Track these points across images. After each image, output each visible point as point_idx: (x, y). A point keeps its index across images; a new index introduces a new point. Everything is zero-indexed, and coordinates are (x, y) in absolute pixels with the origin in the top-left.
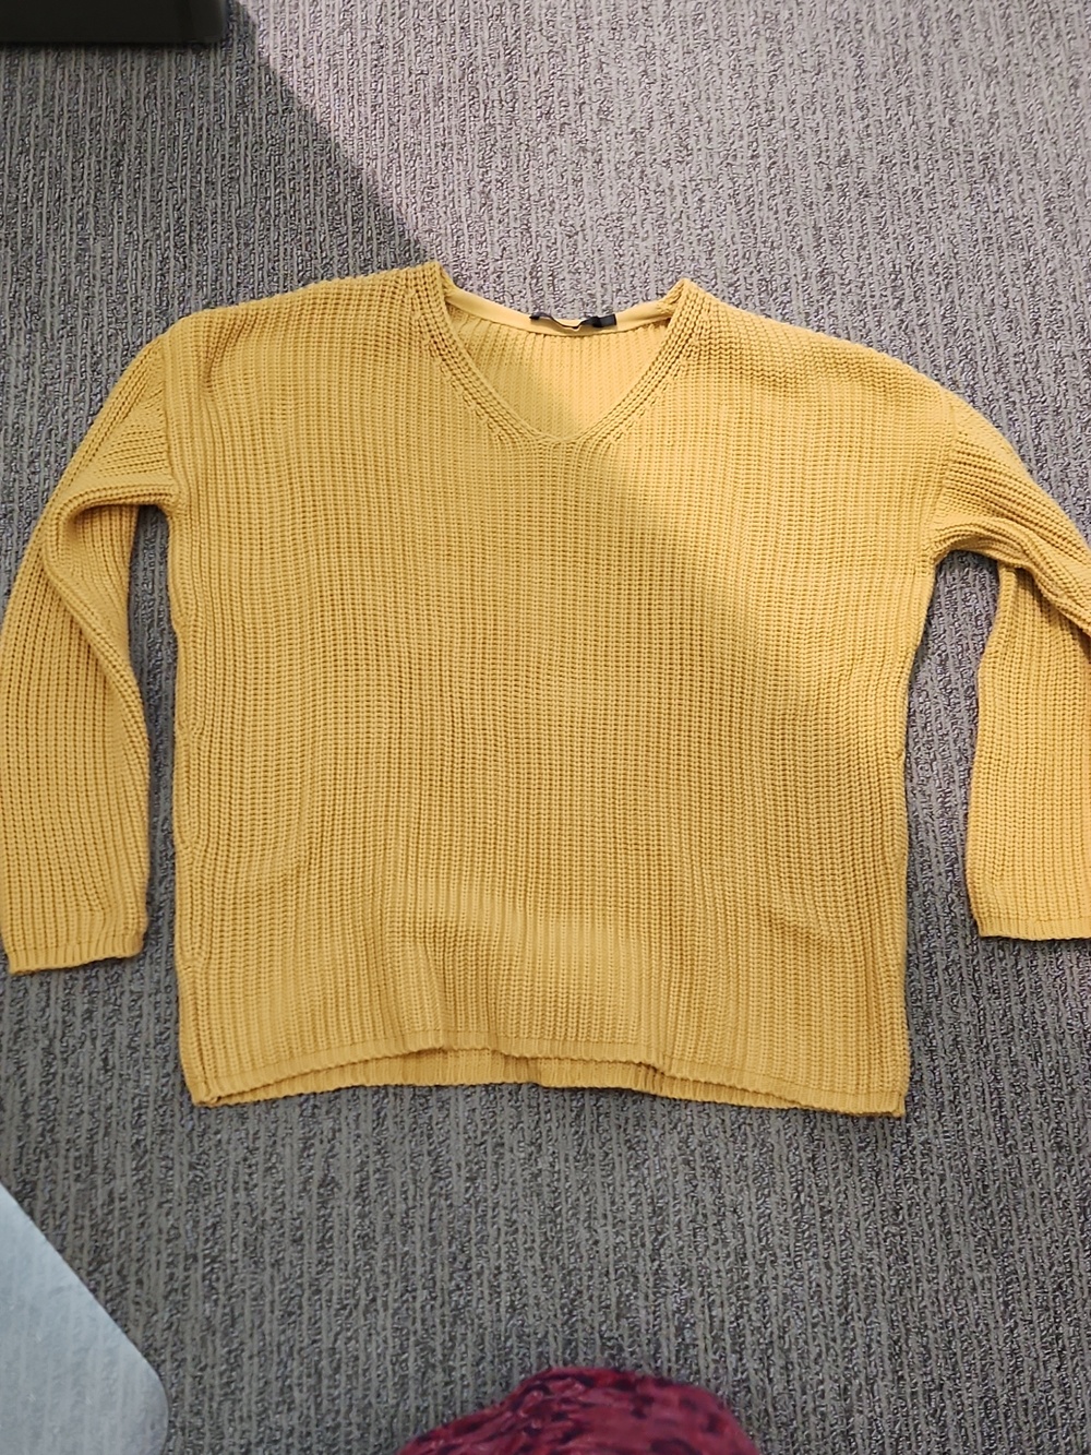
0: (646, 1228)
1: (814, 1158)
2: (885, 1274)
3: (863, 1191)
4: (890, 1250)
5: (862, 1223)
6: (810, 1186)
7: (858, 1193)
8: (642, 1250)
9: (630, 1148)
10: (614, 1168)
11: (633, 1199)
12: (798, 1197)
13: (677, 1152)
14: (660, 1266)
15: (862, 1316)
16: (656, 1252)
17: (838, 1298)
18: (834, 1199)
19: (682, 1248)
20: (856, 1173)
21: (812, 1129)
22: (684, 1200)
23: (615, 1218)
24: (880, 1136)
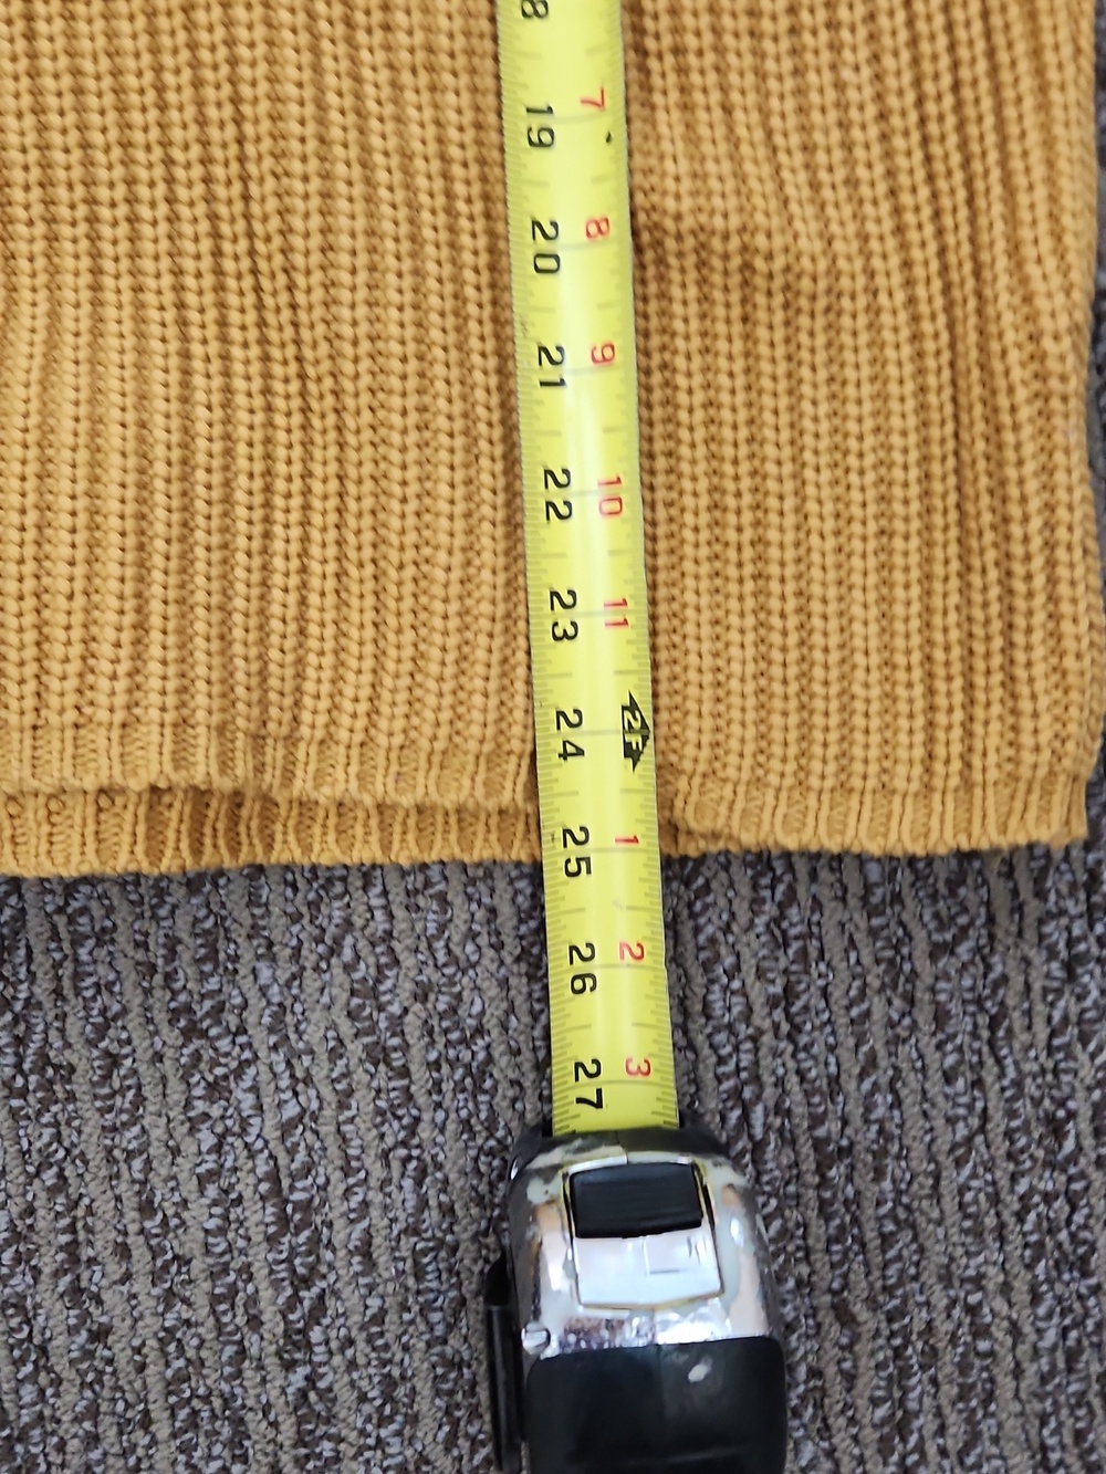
0: (260, 1272)
1: (789, 993)
2: (1023, 1315)
3: (949, 1078)
4: (1040, 1244)
5: (949, 1172)
6: (780, 1082)
7: (935, 1087)
8: (253, 1343)
9: (189, 1033)
10: (140, 1100)
11: (212, 1191)
12: (745, 1117)
13: (346, 1028)
14: (311, 1379)
15: (953, 1445)
16: (296, 1340)
17: (875, 1402)
18: (856, 1112)
19: (379, 1318)
20: (926, 1026)
21: (781, 906)
22: (378, 1172)
23: (156, 1253)
24: (1002, 902)
